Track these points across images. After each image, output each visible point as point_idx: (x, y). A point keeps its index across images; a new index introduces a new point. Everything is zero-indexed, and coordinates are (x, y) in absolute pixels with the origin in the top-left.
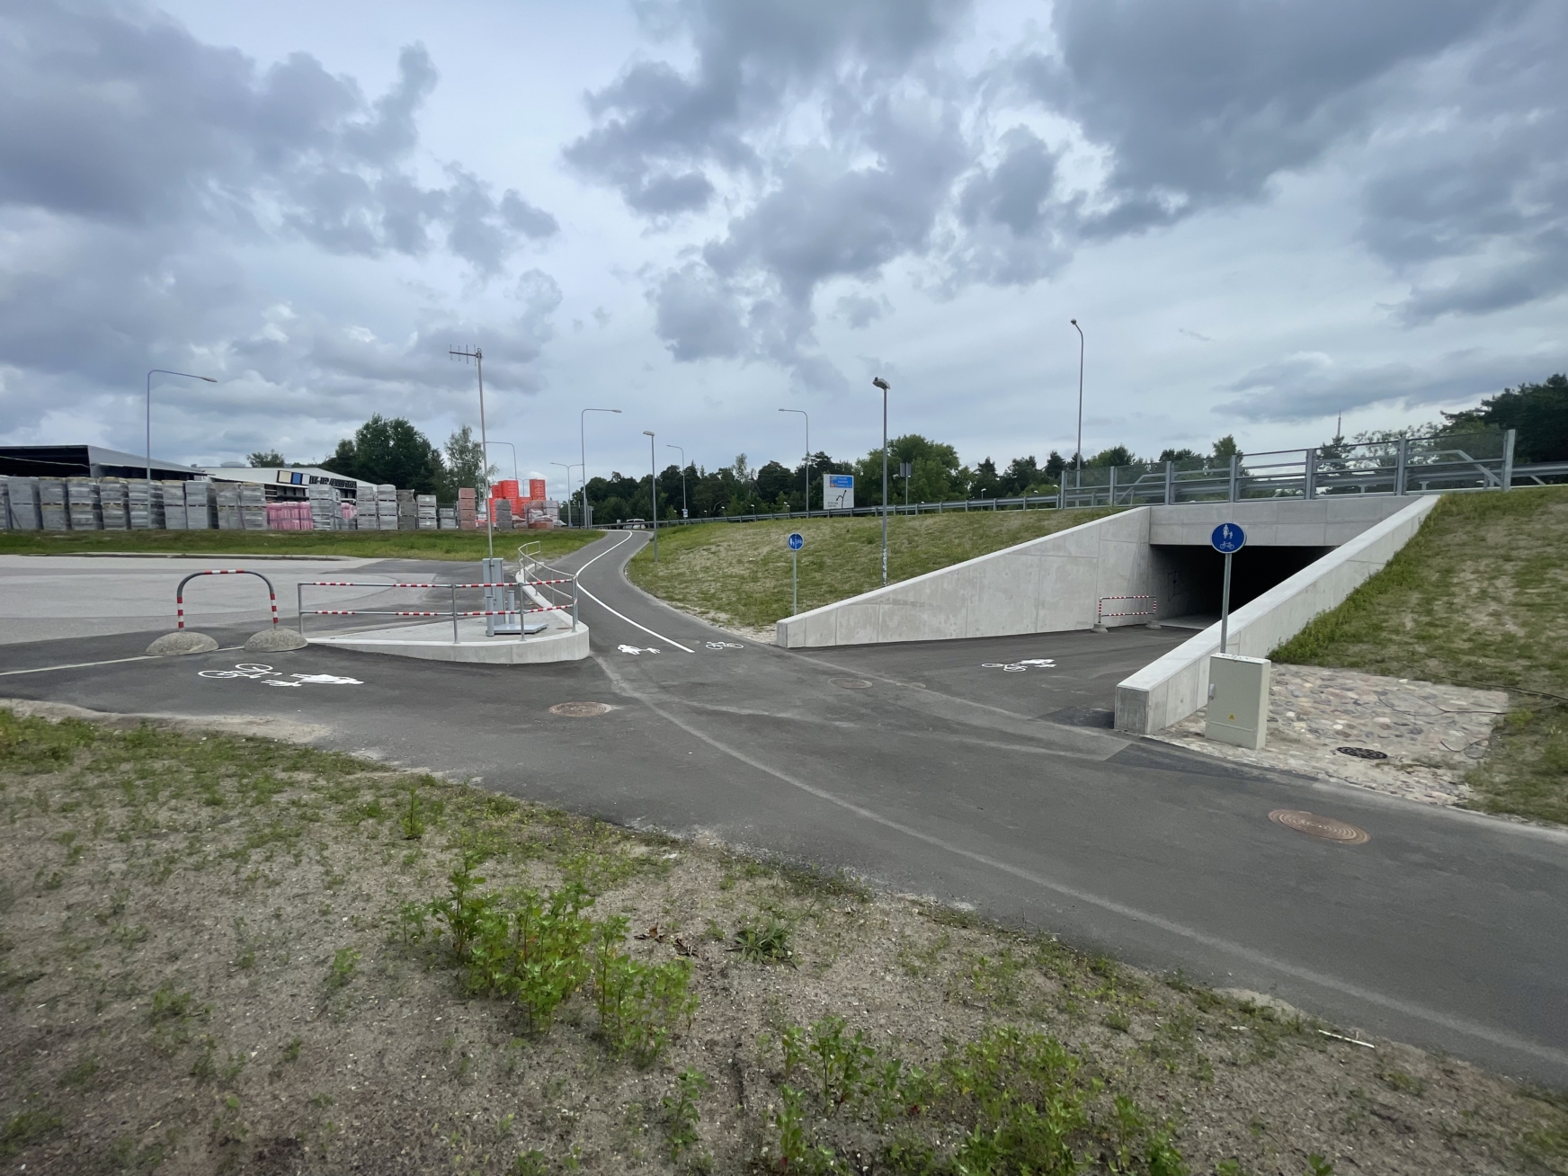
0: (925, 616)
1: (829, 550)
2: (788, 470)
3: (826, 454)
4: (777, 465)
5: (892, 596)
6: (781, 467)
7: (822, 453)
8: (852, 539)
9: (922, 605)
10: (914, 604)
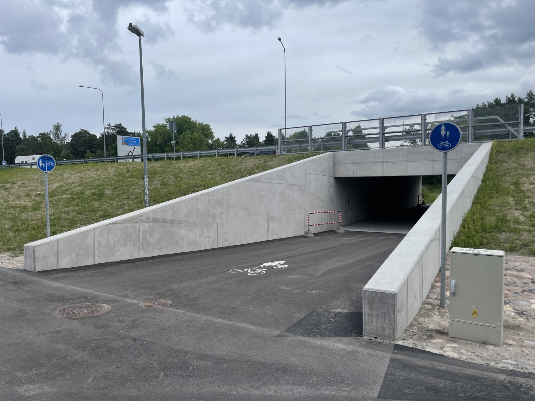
0: (183, 232)
1: (111, 185)
2: (94, 136)
3: (123, 126)
4: (86, 132)
5: (151, 216)
6: (89, 134)
7: (120, 125)
8: (130, 177)
9: (180, 223)
10: (172, 222)
